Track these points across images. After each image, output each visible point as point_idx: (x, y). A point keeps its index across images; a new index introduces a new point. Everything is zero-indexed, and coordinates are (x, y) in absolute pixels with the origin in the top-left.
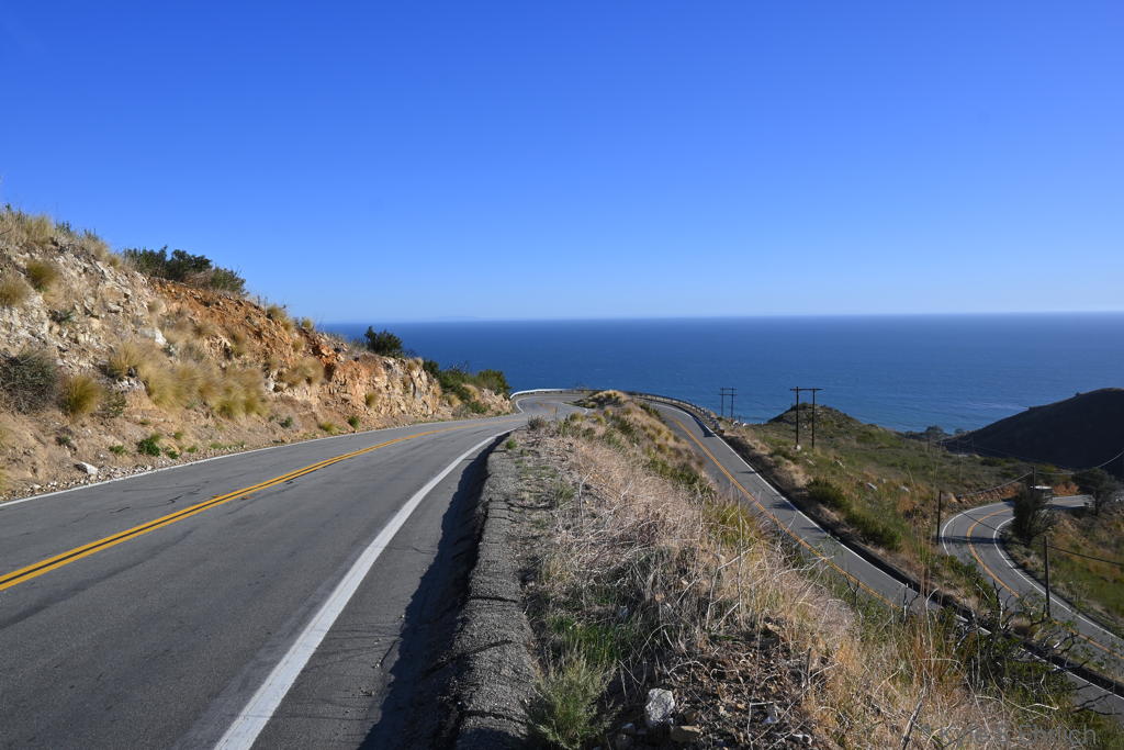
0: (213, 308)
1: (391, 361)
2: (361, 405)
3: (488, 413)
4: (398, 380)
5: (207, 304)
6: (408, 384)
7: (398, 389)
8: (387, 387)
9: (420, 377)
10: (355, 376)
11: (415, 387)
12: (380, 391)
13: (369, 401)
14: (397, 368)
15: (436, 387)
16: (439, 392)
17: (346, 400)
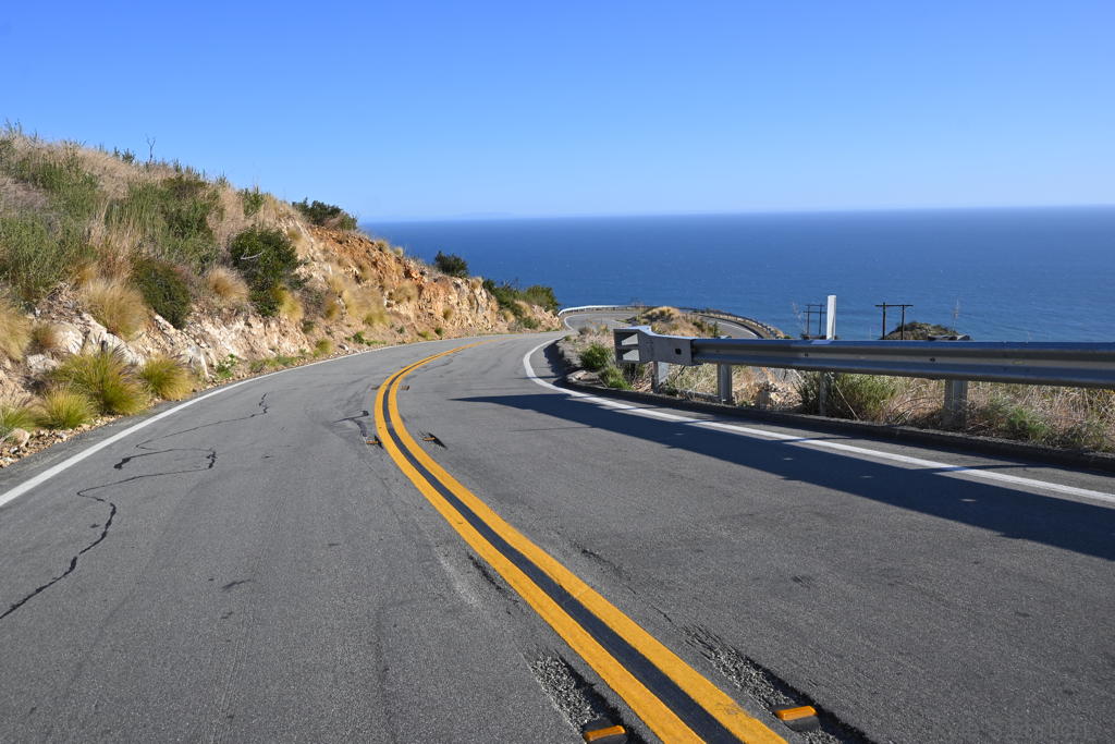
0: (345, 244)
1: (459, 281)
2: (441, 319)
3: (539, 329)
4: (465, 298)
5: (341, 243)
6: (472, 301)
7: (465, 306)
8: (458, 304)
9: (481, 294)
10: (436, 295)
11: (478, 304)
12: (453, 307)
13: (446, 316)
14: (465, 287)
15: (494, 304)
16: (496, 308)
17: (431, 314)
